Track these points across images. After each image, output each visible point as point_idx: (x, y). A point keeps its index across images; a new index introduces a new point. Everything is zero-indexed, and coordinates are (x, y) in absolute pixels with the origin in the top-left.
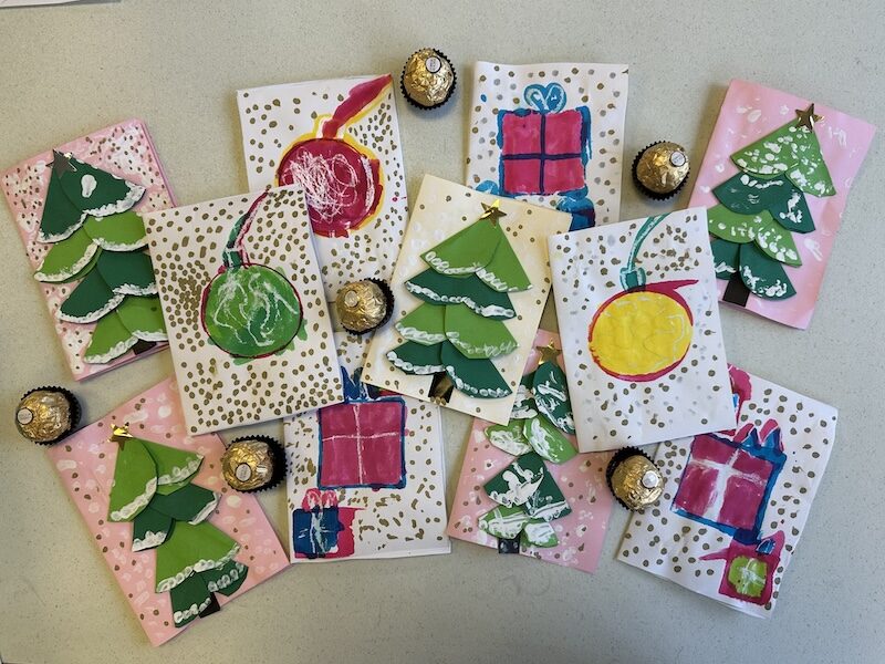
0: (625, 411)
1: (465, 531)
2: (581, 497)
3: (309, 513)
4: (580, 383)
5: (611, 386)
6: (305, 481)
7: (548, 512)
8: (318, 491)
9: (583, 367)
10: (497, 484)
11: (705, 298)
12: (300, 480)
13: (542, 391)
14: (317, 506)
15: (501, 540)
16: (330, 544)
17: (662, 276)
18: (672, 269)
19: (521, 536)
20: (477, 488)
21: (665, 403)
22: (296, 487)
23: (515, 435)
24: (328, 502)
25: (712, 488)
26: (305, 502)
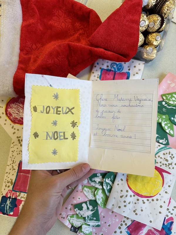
0: (127, 202)
1: (62, 218)
2: (105, 223)
3: (7, 198)
4: (118, 184)
5: (127, 191)
6: (9, 187)
7: (92, 223)
8: (12, 191)
9: (122, 180)
10: (79, 206)
11: (171, 181)
12: (7, 186)
13: (107, 181)
14: (10, 196)
15: (72, 226)
16: (11, 211)
17: (161, 166)
18: (165, 165)
19: (80, 228)
20: (72, 205)
21: (141, 207)
22: (5, 188)
23: (92, 192)
24: (14, 196)
25: (142, 230)
26: (7, 194)
